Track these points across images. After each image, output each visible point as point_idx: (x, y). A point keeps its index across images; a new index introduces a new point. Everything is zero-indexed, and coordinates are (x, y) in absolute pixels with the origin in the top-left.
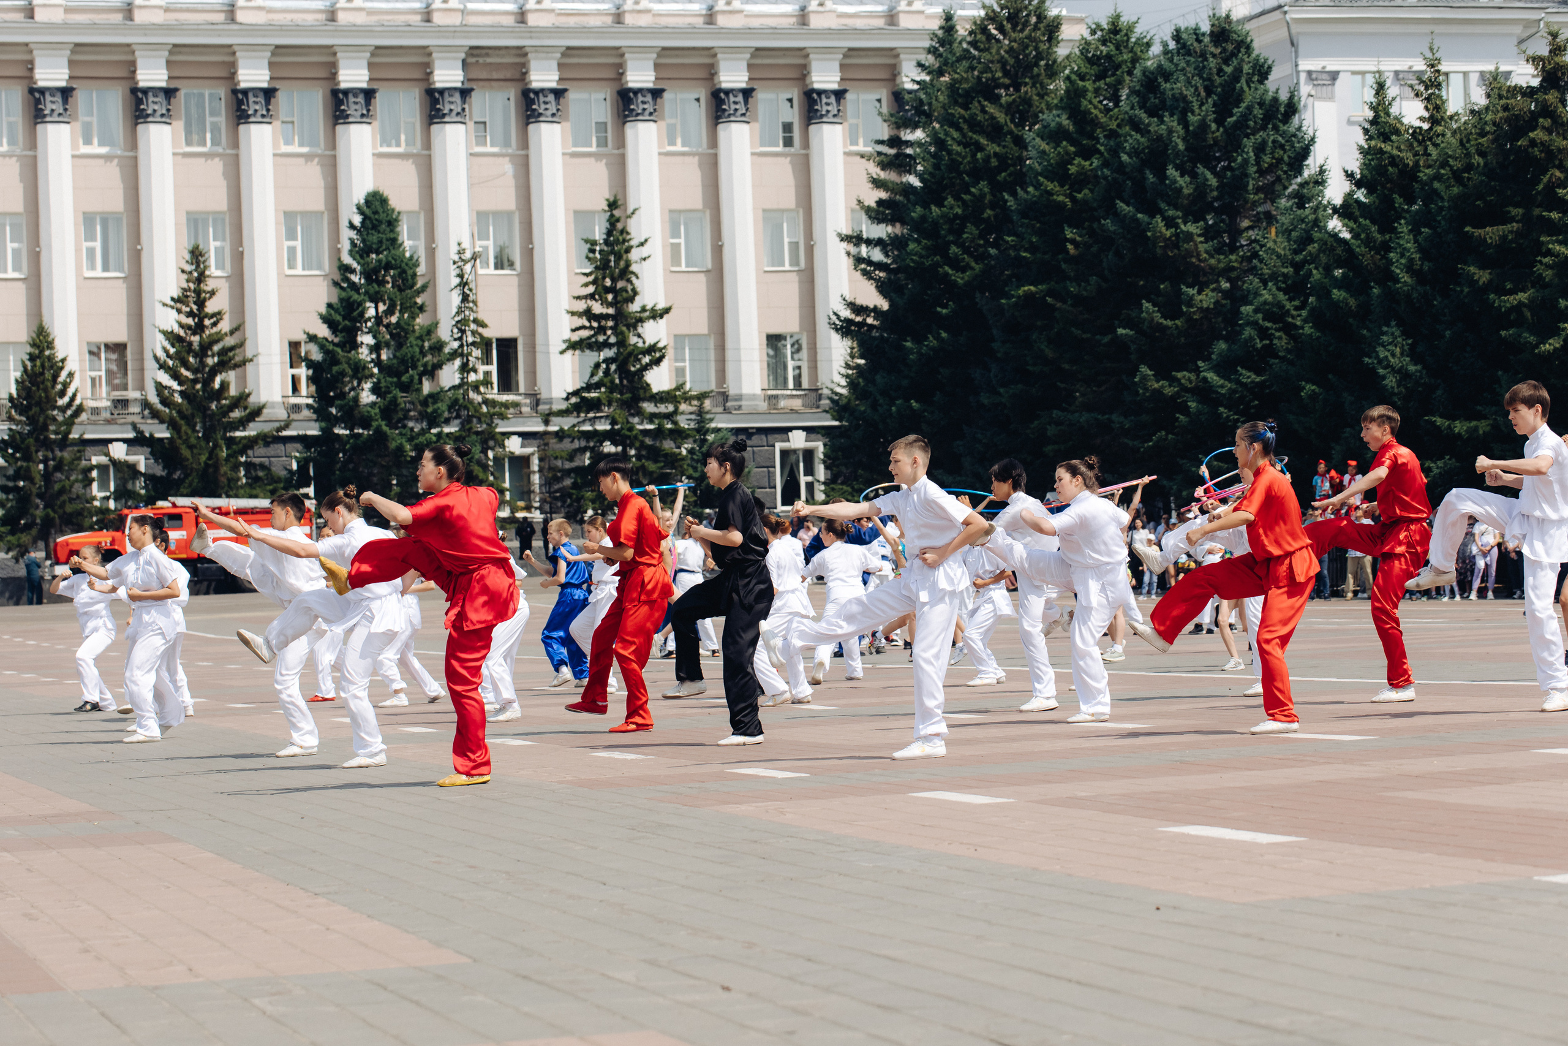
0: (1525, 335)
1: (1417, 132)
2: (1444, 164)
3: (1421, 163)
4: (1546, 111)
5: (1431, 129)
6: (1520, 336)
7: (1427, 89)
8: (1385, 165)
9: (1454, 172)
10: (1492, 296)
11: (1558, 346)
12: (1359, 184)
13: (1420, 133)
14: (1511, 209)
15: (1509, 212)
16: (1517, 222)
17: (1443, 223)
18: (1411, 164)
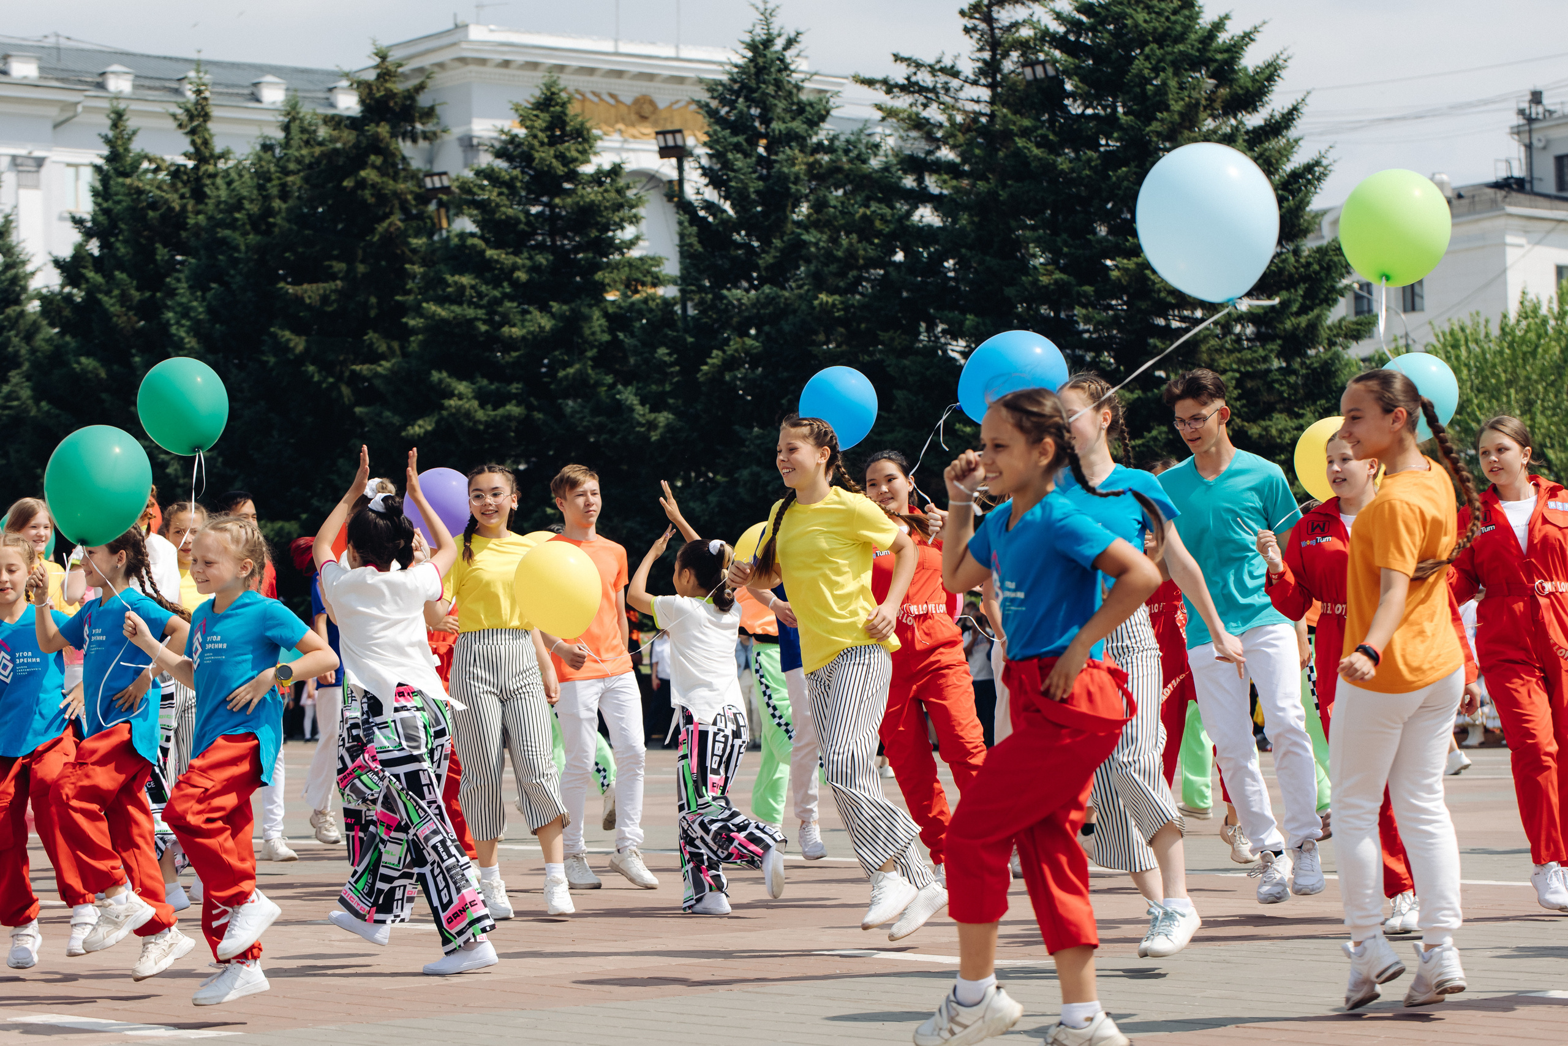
0: (388, 414)
1: (177, 172)
2: (239, 206)
3: (190, 207)
4: (376, 146)
5: (196, 168)
6: (380, 415)
7: (192, 118)
8: (143, 209)
9: (249, 216)
10: (311, 368)
11: (429, 428)
12: (88, 234)
13: (185, 173)
14: (334, 263)
15: (331, 267)
16: (342, 279)
17: (238, 278)
18: (177, 208)
